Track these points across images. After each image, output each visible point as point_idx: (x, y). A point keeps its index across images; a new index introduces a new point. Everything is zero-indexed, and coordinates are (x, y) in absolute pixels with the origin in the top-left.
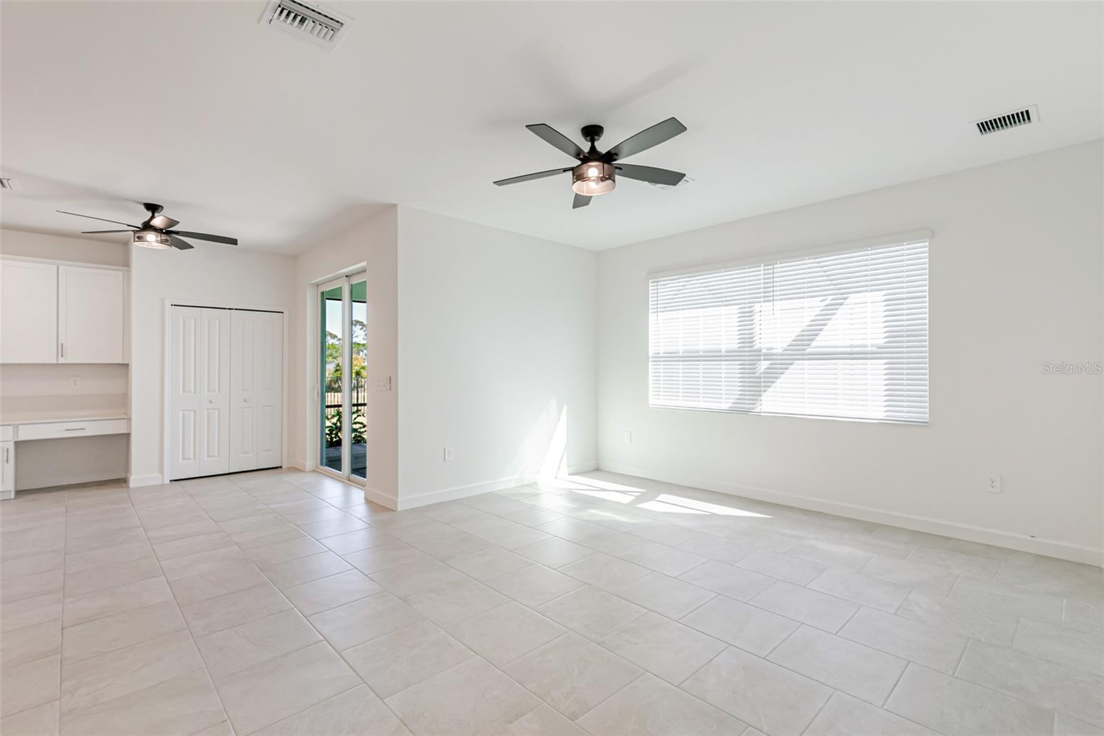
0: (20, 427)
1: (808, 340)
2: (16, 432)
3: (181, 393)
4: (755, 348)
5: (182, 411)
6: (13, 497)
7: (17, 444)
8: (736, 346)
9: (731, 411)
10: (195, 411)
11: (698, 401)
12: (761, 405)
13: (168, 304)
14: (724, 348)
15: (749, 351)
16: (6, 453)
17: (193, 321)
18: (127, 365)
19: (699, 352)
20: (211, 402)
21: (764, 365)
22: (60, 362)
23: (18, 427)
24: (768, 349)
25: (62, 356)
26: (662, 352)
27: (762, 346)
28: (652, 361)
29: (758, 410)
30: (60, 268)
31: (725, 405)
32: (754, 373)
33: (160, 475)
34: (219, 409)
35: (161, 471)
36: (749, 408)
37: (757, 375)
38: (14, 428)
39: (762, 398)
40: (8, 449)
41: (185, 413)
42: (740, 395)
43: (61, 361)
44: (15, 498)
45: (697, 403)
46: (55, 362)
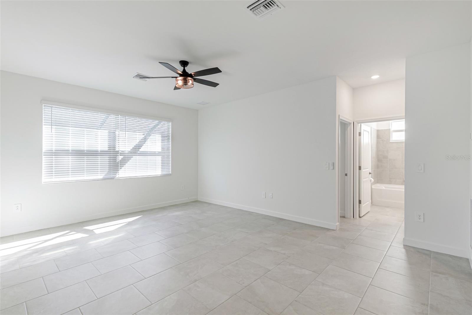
1: (138, 148)
4: (116, 150)
8: (107, 149)
9: (104, 179)
11: (83, 176)
12: (119, 174)
14: (99, 149)
15: (113, 152)
19: (84, 151)
21: (120, 158)
24: (122, 151)
26: (54, 150)
27: (120, 149)
28: (44, 155)
29: (117, 176)
31: (100, 177)
32: (116, 161)
36: (113, 177)
37: (117, 162)
39: (119, 172)
42: (109, 171)
45: (83, 177)
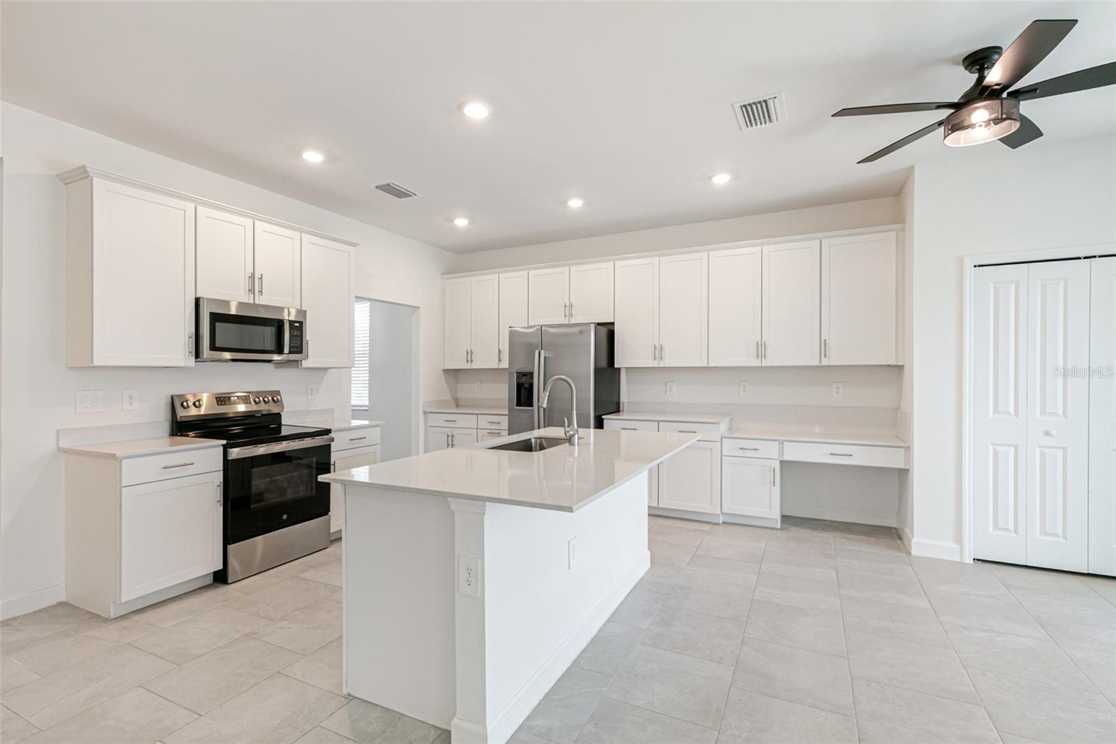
0: (785, 443)
2: (781, 451)
3: (991, 414)
5: (993, 444)
6: (779, 527)
7: (783, 463)
10: (1016, 447)
13: (968, 265)
16: (772, 473)
17: (1013, 287)
18: (900, 368)
20: (1047, 433)
22: (823, 364)
23: (783, 443)
25: (825, 357)
30: (823, 241)
33: (956, 547)
34: (1065, 449)
35: (959, 539)
38: (779, 443)
40: (774, 469)
41: (997, 448)
43: (825, 362)
44: (782, 529)
46: (818, 364)
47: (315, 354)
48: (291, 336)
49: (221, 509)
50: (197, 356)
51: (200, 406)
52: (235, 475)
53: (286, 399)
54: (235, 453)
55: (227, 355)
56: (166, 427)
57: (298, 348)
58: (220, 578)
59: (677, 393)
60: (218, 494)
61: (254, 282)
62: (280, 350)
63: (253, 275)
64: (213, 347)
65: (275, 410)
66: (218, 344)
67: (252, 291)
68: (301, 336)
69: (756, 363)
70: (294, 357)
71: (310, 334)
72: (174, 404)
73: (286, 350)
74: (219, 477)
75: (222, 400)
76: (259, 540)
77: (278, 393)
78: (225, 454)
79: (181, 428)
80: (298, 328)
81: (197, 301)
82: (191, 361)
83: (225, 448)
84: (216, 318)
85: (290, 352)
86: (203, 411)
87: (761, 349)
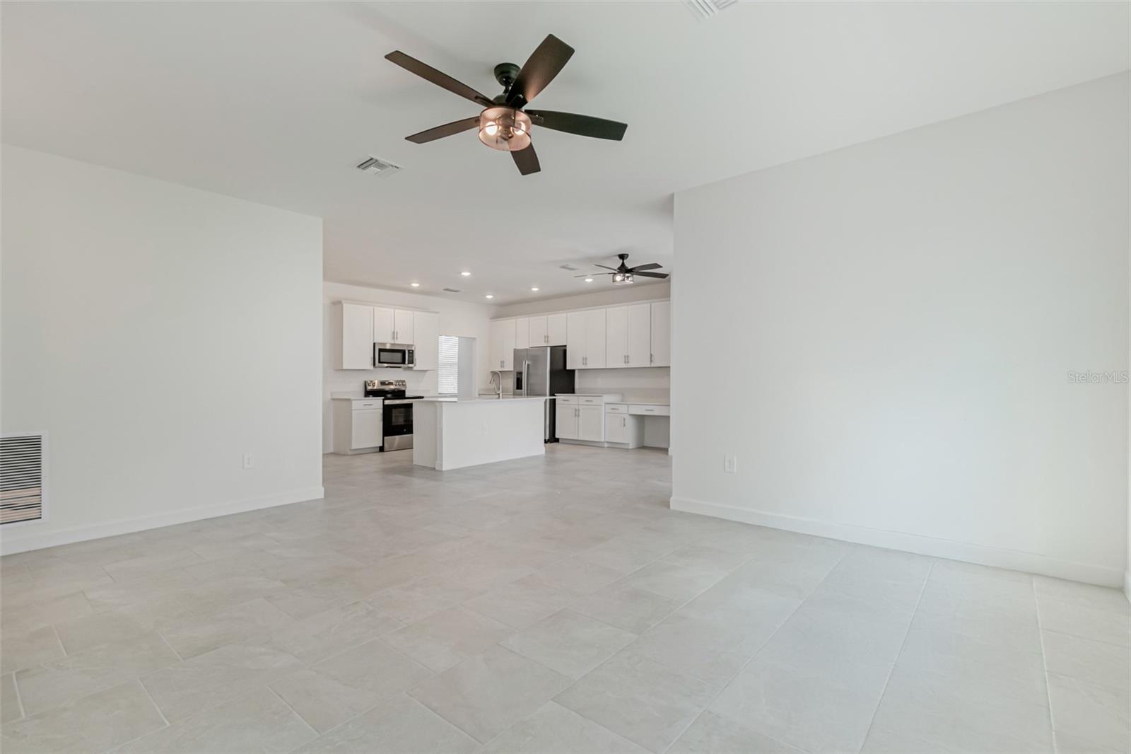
2: (628, 409)
6: (635, 449)
7: (635, 416)
16: (623, 421)
22: (651, 366)
23: (629, 406)
25: (652, 362)
30: (652, 304)
38: (627, 406)
40: (633, 419)
46: (649, 366)
47: (419, 363)
48: (409, 356)
49: (382, 423)
50: (374, 365)
51: (374, 386)
52: (387, 410)
53: (407, 384)
54: (387, 402)
55: (386, 365)
56: (363, 393)
57: (411, 362)
58: (382, 449)
59: (601, 382)
60: (381, 417)
61: (394, 335)
62: (404, 362)
63: (394, 332)
64: (380, 362)
65: (403, 389)
66: (381, 361)
67: (393, 338)
68: (413, 356)
69: (624, 366)
70: (410, 365)
71: (416, 356)
72: (366, 384)
73: (407, 362)
74: (381, 411)
75: (383, 383)
76: (397, 437)
77: (404, 381)
78: (383, 402)
79: (368, 393)
80: (411, 353)
81: (374, 344)
82: (372, 367)
83: (384, 400)
84: (381, 350)
85: (409, 363)
86: (375, 388)
87: (627, 359)
